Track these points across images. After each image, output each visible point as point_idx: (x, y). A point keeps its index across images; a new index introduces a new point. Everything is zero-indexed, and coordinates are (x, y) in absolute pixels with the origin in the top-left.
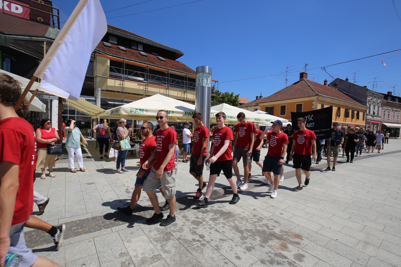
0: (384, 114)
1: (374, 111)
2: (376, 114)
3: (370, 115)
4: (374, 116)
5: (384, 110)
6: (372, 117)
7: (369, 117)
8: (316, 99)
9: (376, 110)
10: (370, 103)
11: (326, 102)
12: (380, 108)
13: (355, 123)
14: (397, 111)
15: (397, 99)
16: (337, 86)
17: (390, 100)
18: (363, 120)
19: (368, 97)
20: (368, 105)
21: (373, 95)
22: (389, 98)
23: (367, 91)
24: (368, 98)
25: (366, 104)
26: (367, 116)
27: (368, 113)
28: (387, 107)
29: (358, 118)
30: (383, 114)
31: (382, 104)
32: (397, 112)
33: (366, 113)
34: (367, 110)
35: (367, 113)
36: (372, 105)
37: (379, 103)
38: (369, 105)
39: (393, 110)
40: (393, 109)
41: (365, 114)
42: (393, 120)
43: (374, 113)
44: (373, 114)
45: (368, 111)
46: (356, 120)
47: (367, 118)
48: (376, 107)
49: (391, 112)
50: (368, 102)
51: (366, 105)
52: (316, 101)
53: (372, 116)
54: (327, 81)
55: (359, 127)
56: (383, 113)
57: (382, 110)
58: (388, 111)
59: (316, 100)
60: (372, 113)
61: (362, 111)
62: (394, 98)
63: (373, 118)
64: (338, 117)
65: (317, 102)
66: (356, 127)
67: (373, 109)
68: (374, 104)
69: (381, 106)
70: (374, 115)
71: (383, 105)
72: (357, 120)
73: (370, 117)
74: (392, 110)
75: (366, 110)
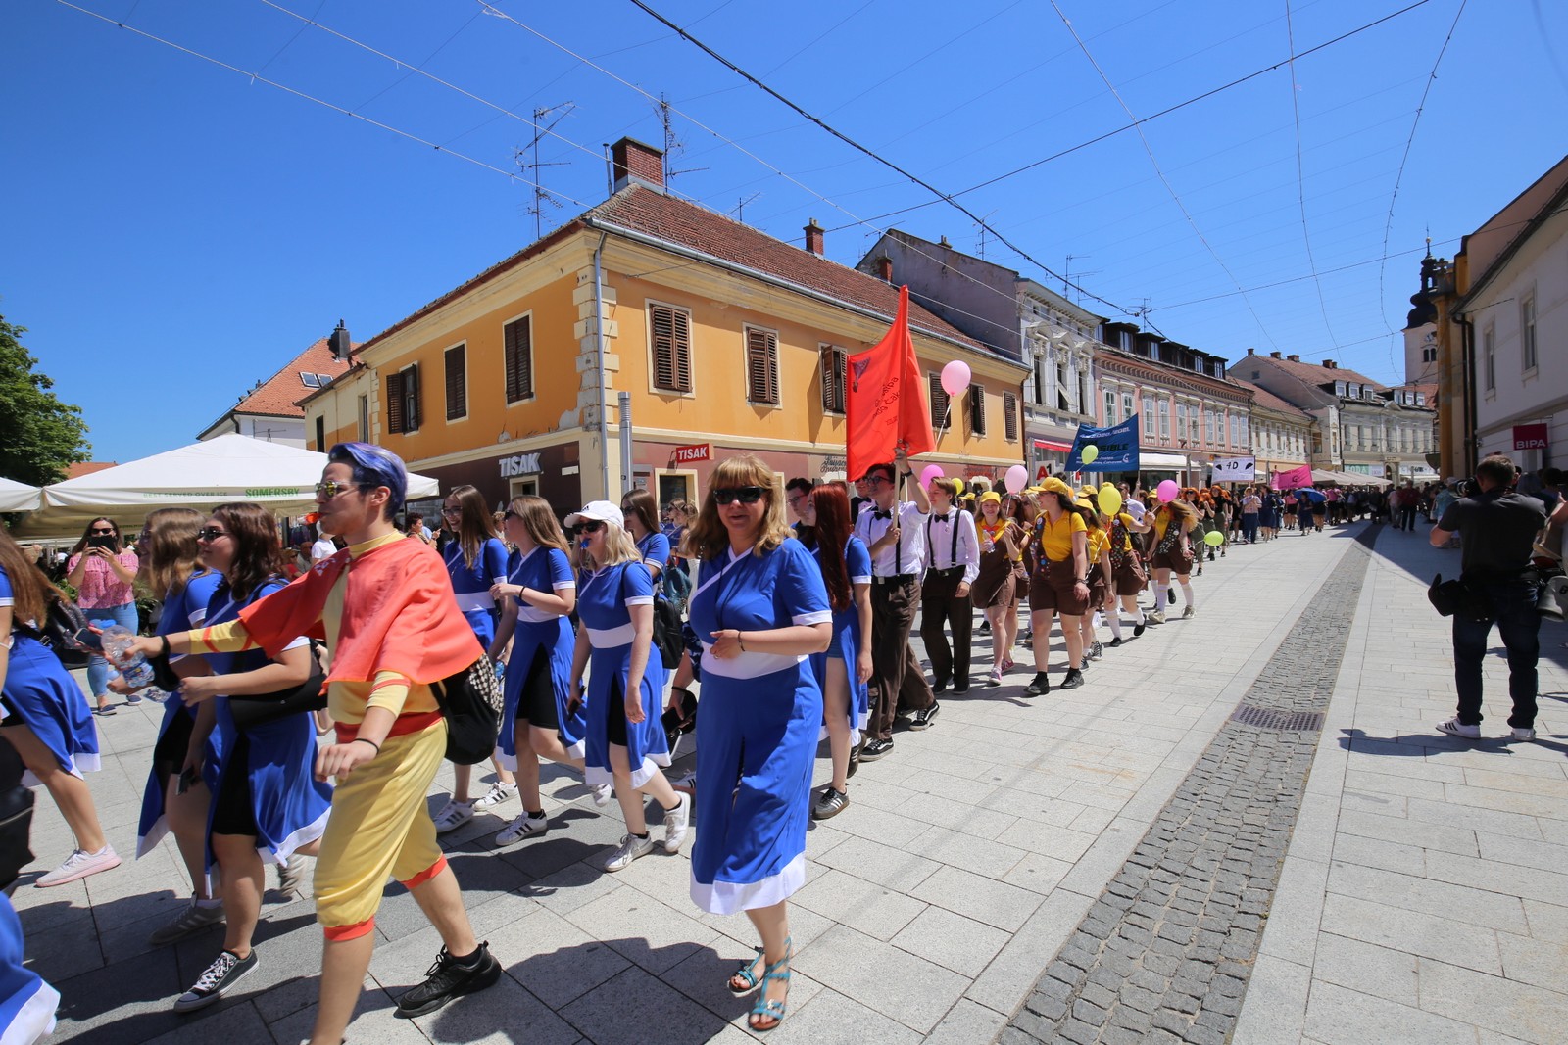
0: (1109, 409)
1: (1060, 393)
2: (1073, 408)
3: (1046, 411)
4: (1066, 420)
5: (1105, 391)
6: (1054, 424)
7: (1040, 423)
8: (587, 261)
9: (1069, 387)
10: (1038, 350)
11: (707, 301)
12: (1089, 379)
13: (962, 453)
14: (1157, 396)
15: (1154, 347)
16: (889, 266)
17: (1127, 348)
18: (1011, 435)
19: (1025, 314)
20: (1028, 360)
21: (1048, 311)
22: (1125, 339)
23: (1016, 283)
24: (1024, 325)
25: (1020, 352)
26: (1027, 418)
27: (1035, 399)
28: (1119, 379)
29: (977, 424)
30: (1106, 413)
31: (1094, 361)
32: (1160, 402)
33: (1023, 403)
34: (1027, 383)
35: (1027, 399)
36: (1048, 359)
37: (1082, 354)
38: (1033, 360)
39: (1142, 394)
40: (1144, 387)
41: (1018, 403)
42: (1147, 437)
43: (1063, 403)
44: (1060, 408)
45: (1034, 389)
46: (966, 440)
47: (1026, 430)
48: (1071, 376)
49: (1134, 398)
50: (1027, 345)
51: (1019, 359)
52: (589, 279)
53: (1052, 416)
54: (820, 232)
55: (989, 476)
56: (1105, 404)
57: (1100, 389)
58: (1124, 395)
59: (588, 271)
60: (1051, 401)
61: (997, 386)
62: (1142, 342)
63: (1061, 429)
64: (831, 414)
65: (595, 283)
66: (971, 475)
67: (1058, 383)
68: (1060, 358)
69: (1094, 368)
70: (1061, 414)
71: (1101, 366)
72: (976, 434)
73: (1047, 421)
74: (1137, 391)
75: (1019, 384)
